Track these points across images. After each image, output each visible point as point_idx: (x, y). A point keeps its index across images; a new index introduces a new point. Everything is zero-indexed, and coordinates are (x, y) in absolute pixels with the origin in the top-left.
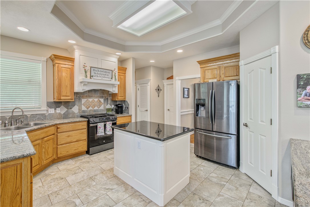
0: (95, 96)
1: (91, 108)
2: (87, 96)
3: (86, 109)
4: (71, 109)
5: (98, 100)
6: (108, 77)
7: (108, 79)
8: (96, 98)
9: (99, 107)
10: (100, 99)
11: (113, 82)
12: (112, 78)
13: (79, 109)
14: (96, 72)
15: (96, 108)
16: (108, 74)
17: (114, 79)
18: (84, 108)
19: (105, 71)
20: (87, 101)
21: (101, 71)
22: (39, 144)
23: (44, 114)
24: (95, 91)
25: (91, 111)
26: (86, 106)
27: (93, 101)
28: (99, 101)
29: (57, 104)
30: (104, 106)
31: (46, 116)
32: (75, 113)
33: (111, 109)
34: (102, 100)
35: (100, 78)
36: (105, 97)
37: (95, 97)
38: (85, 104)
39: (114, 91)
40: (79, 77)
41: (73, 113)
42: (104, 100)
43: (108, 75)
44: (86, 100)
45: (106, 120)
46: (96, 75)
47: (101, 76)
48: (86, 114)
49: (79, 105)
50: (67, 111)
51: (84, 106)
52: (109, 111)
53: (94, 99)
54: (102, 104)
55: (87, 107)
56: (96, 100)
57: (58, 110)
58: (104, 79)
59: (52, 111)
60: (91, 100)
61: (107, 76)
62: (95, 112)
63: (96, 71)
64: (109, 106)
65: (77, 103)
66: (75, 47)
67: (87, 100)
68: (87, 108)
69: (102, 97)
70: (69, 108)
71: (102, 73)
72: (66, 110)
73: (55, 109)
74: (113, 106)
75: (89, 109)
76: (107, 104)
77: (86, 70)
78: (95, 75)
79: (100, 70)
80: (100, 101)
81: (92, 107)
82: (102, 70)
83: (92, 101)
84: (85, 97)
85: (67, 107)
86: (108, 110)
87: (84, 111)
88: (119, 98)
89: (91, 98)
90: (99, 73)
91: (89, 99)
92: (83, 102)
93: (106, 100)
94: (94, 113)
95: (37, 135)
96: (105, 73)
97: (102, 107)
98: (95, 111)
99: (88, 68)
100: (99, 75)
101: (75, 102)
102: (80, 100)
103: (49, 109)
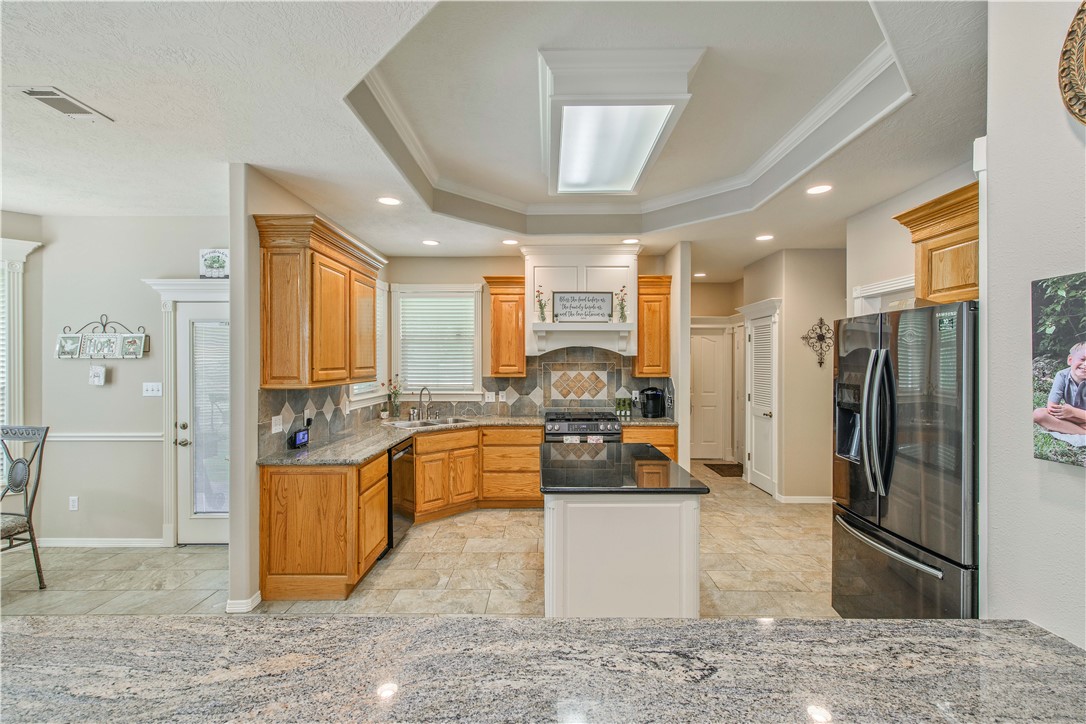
0: (585, 364)
1: (573, 396)
2: (563, 364)
3: (561, 398)
4: (527, 394)
5: (592, 374)
6: (601, 312)
7: (600, 318)
8: (585, 370)
9: (593, 392)
10: (596, 372)
11: (615, 323)
12: (611, 316)
13: (545, 397)
14: (568, 305)
15: (586, 396)
16: (600, 303)
17: (617, 315)
18: (556, 395)
19: (591, 296)
20: (564, 378)
21: (580, 300)
22: (443, 460)
23: (477, 402)
24: (585, 350)
25: (573, 403)
26: (560, 390)
27: (579, 378)
28: (593, 378)
29: (499, 382)
30: (608, 392)
31: (480, 407)
32: (536, 406)
33: (627, 402)
34: (603, 375)
35: (578, 318)
36: (613, 368)
37: (584, 367)
38: (559, 384)
39: (625, 351)
40: (532, 319)
41: (533, 405)
42: (610, 375)
43: (600, 308)
44: (560, 373)
45: (588, 431)
46: (568, 310)
47: (580, 312)
48: (561, 410)
49: (546, 386)
50: (519, 399)
51: (557, 388)
52: (622, 408)
53: (582, 372)
54: (604, 386)
55: (565, 391)
56: (586, 374)
57: (503, 397)
58: (588, 319)
59: (490, 397)
60: (572, 374)
61: (596, 311)
62: (584, 406)
63: (568, 300)
64: (622, 394)
65: (540, 380)
66: (524, 250)
67: (564, 374)
68: (563, 395)
69: (603, 367)
70: (524, 392)
71: (583, 304)
72: (517, 396)
73: (497, 394)
74: (636, 394)
75: (569, 398)
76: (619, 386)
77: (543, 302)
78: (564, 311)
79: (576, 296)
80: (598, 378)
81: (576, 393)
82: (583, 296)
83: (575, 377)
84: (558, 367)
85: (520, 391)
86: (619, 404)
87: (556, 403)
88: (646, 369)
89: (572, 370)
90: (574, 304)
91: (568, 372)
92: (553, 380)
93: (616, 375)
94: (581, 409)
95: (438, 442)
96: (591, 304)
97: (603, 395)
98: (583, 403)
99: (546, 297)
100: (574, 311)
101: (536, 379)
102: (547, 374)
103: (487, 393)
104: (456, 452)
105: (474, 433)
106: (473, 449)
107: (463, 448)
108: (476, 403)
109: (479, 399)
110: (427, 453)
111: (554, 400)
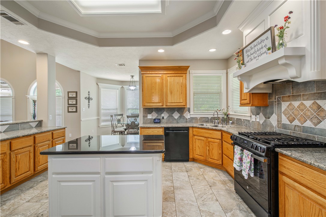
0: (307, 95)
1: (296, 122)
2: (289, 96)
3: (288, 123)
4: (269, 118)
5: (313, 103)
8: (307, 99)
9: (315, 121)
10: (317, 101)
13: (278, 121)
15: (308, 124)
18: (285, 120)
20: (290, 107)
21: (254, 47)
25: (297, 129)
26: (288, 116)
27: (302, 107)
28: (315, 107)
29: (257, 110)
32: (273, 127)
37: (305, 98)
38: (287, 112)
41: (271, 126)
44: (288, 103)
46: (250, 57)
47: (255, 56)
48: (288, 132)
49: (278, 113)
50: (265, 121)
51: (285, 115)
53: (304, 102)
55: (290, 118)
56: (308, 103)
57: (258, 119)
59: (254, 118)
60: (296, 104)
62: (306, 132)
63: (249, 51)
65: (275, 109)
67: (290, 104)
68: (290, 121)
69: (325, 96)
70: (267, 116)
72: (264, 119)
73: (256, 116)
75: (294, 123)
80: (319, 107)
81: (299, 120)
83: (299, 107)
84: (286, 99)
85: (265, 115)
87: (285, 126)
89: (296, 100)
91: (293, 103)
92: (283, 109)
94: (304, 135)
98: (305, 129)
101: (273, 108)
102: (279, 104)
103: (252, 116)
104: (209, 139)
105: (220, 133)
106: (218, 140)
107: (214, 139)
108: (249, 121)
109: (249, 119)
110: (197, 136)
111: (284, 124)
